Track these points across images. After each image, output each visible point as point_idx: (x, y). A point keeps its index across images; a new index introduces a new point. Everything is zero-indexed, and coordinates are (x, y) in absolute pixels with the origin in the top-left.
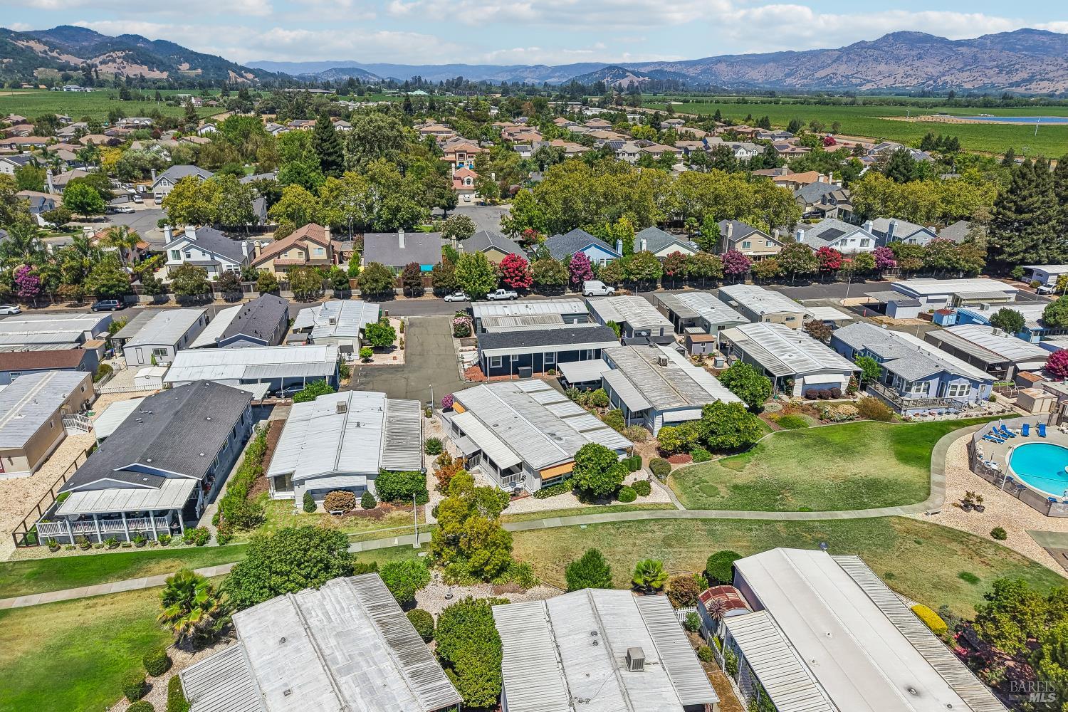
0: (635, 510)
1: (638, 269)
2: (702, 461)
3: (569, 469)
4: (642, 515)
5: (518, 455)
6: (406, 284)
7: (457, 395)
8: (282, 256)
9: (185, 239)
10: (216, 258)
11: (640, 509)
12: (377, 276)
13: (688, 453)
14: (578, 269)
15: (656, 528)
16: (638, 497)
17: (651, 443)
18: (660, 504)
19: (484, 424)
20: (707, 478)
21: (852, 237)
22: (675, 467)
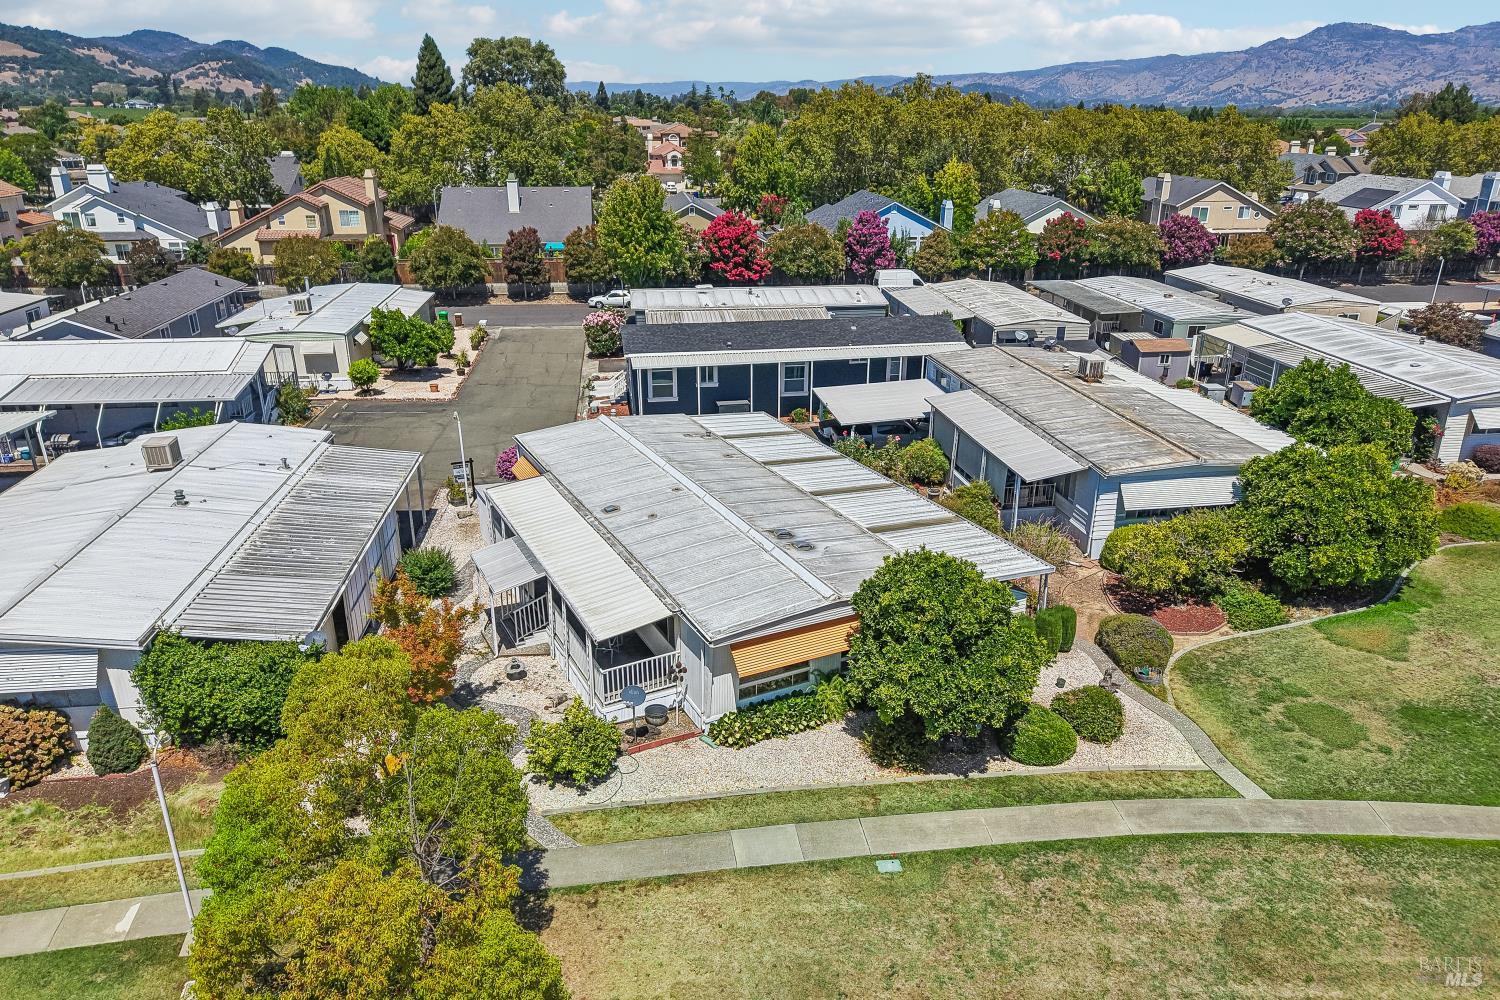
0: (1078, 796)
1: (987, 246)
2: (1261, 625)
3: (834, 641)
4: (1110, 819)
5: (662, 594)
6: (511, 271)
7: (528, 439)
8: (275, 224)
9: (87, 191)
10: (147, 228)
11: (1097, 796)
12: (447, 249)
13: (1207, 604)
14: (864, 245)
15: (1175, 878)
16: (1083, 747)
17: (1082, 573)
18: (1164, 775)
19: (579, 506)
20: (1302, 684)
21: (1413, 201)
22: (1185, 644)
